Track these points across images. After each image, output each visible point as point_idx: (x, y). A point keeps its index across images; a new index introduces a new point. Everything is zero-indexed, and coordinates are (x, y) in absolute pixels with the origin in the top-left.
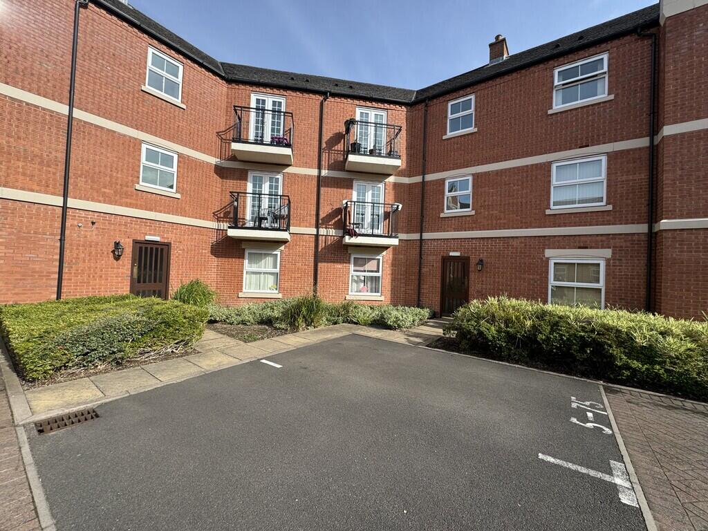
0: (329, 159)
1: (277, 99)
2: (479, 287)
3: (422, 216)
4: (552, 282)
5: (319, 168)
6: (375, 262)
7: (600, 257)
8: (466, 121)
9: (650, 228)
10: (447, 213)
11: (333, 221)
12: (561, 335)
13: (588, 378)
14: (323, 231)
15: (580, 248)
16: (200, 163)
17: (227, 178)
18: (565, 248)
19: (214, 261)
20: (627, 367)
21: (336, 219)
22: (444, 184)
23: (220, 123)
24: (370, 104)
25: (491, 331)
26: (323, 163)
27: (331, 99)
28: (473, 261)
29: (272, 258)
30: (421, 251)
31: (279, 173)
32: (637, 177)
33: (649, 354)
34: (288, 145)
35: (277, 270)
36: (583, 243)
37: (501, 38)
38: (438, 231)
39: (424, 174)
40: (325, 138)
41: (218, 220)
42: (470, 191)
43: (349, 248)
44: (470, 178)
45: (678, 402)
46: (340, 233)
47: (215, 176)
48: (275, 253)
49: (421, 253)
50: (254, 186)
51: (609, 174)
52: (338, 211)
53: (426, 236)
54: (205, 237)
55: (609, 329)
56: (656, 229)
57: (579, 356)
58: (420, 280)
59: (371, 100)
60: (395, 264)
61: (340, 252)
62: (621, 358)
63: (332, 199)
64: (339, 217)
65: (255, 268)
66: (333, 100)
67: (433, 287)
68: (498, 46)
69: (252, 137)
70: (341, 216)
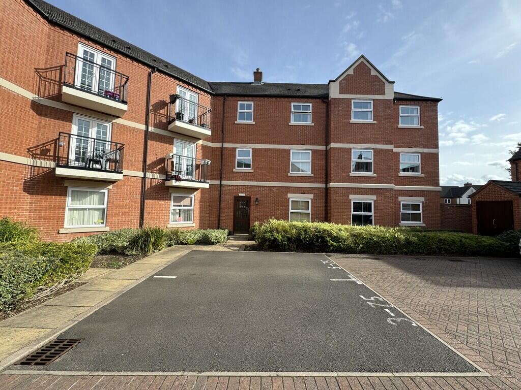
0: (155, 119)
1: (108, 58)
2: (256, 214)
3: (221, 169)
4: (291, 210)
5: (147, 124)
6: (189, 199)
7: (309, 198)
8: (248, 116)
9: (326, 186)
10: (237, 169)
11: (158, 168)
12: (309, 235)
13: (319, 252)
14: (149, 175)
15: (302, 193)
16: (14, 95)
17: (46, 116)
18: (296, 193)
19: (28, 198)
20: (332, 245)
21: (160, 166)
22: (235, 151)
23: (39, 60)
24: (187, 87)
25: (279, 237)
26: (150, 121)
27: (157, 73)
28: (253, 199)
29: (98, 196)
30: (220, 192)
31: (108, 121)
32: (321, 163)
33: (337, 239)
34: (124, 102)
35: (105, 206)
36: (303, 191)
37: (259, 71)
38: (232, 180)
39: (222, 142)
40: (152, 103)
41: (34, 156)
42: (251, 158)
43: (170, 189)
44: (251, 150)
45: (347, 255)
46: (164, 177)
47: (32, 111)
48: (102, 191)
49: (220, 193)
50: (80, 129)
51: (312, 160)
52: (162, 160)
53: (224, 182)
54: (16, 174)
55: (324, 230)
56: (328, 187)
57: (316, 244)
58: (219, 211)
59: (188, 84)
60: (202, 201)
61: (163, 191)
62: (330, 242)
63: (156, 150)
64: (163, 165)
65: (78, 205)
66: (159, 74)
67: (228, 215)
68: (258, 75)
69: (78, 83)
70: (164, 164)
